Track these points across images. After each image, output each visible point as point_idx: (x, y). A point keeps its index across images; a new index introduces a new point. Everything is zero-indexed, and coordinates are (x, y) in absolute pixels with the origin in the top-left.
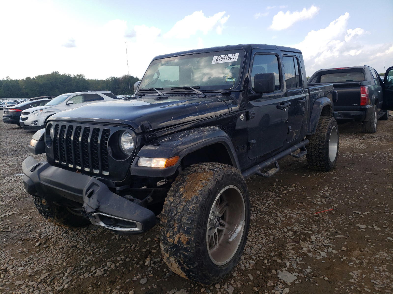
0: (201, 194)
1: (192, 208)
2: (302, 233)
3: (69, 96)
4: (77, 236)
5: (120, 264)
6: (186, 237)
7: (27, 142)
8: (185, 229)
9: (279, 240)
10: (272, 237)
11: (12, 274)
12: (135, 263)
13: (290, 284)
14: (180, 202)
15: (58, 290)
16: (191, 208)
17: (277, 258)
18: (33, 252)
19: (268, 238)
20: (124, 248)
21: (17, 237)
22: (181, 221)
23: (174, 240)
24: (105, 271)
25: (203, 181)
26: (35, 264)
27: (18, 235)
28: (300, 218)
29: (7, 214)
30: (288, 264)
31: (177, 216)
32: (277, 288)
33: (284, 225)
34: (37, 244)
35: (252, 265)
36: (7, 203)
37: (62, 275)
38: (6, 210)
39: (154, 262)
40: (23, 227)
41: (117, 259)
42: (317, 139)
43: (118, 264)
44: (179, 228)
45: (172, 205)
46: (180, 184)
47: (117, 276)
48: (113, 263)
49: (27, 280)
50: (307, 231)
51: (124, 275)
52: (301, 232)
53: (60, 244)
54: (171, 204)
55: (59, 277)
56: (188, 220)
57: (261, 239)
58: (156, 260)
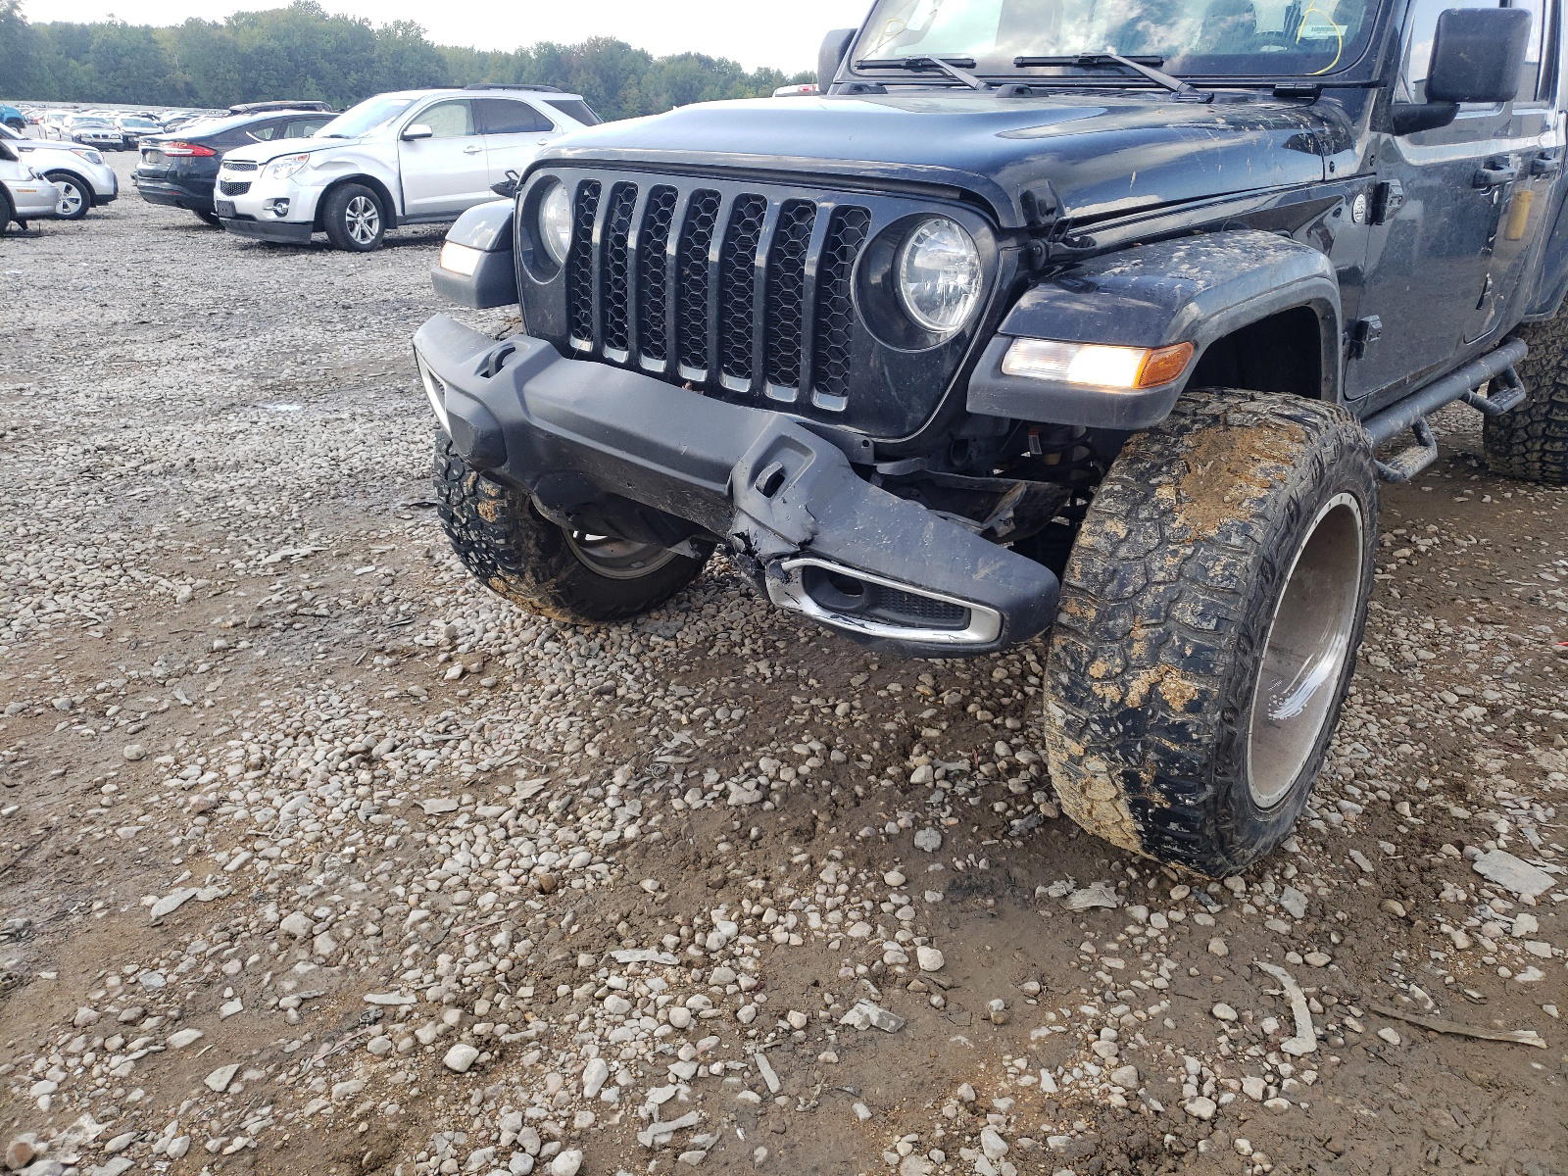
0: (1261, 516)
1: (1224, 569)
2: (1521, 716)
3: (414, 102)
4: (602, 654)
5: (812, 769)
6: (1187, 683)
7: (261, 283)
8: (1188, 652)
9: (1436, 733)
10: (1403, 720)
11: (400, 774)
12: (870, 772)
13: (1533, 903)
14: (1164, 541)
15: (602, 843)
16: (1218, 568)
17: (1446, 799)
18: (446, 700)
19: (1384, 721)
20: (806, 713)
21: (364, 639)
22: (1168, 616)
23: (1127, 690)
24: (766, 793)
25: (1267, 464)
26: (473, 743)
27: (363, 632)
28: (1497, 659)
29: (288, 550)
30: (1503, 826)
31: (1149, 599)
32: (1485, 910)
33: (1437, 679)
34: (454, 671)
35: (1352, 817)
36: (273, 509)
37: (598, 792)
38: (282, 538)
39: (947, 772)
40: (369, 603)
41: (795, 749)
42: (1554, 342)
43: (804, 770)
44: (1156, 646)
45: (1123, 552)
46: (1156, 470)
47: (814, 812)
48: (782, 761)
49: (466, 798)
50: (1544, 708)
51: (840, 811)
52: (1518, 712)
53: (543, 676)
54: (1116, 549)
55: (589, 796)
56: (1202, 615)
57: (1358, 723)
58: (952, 766)
